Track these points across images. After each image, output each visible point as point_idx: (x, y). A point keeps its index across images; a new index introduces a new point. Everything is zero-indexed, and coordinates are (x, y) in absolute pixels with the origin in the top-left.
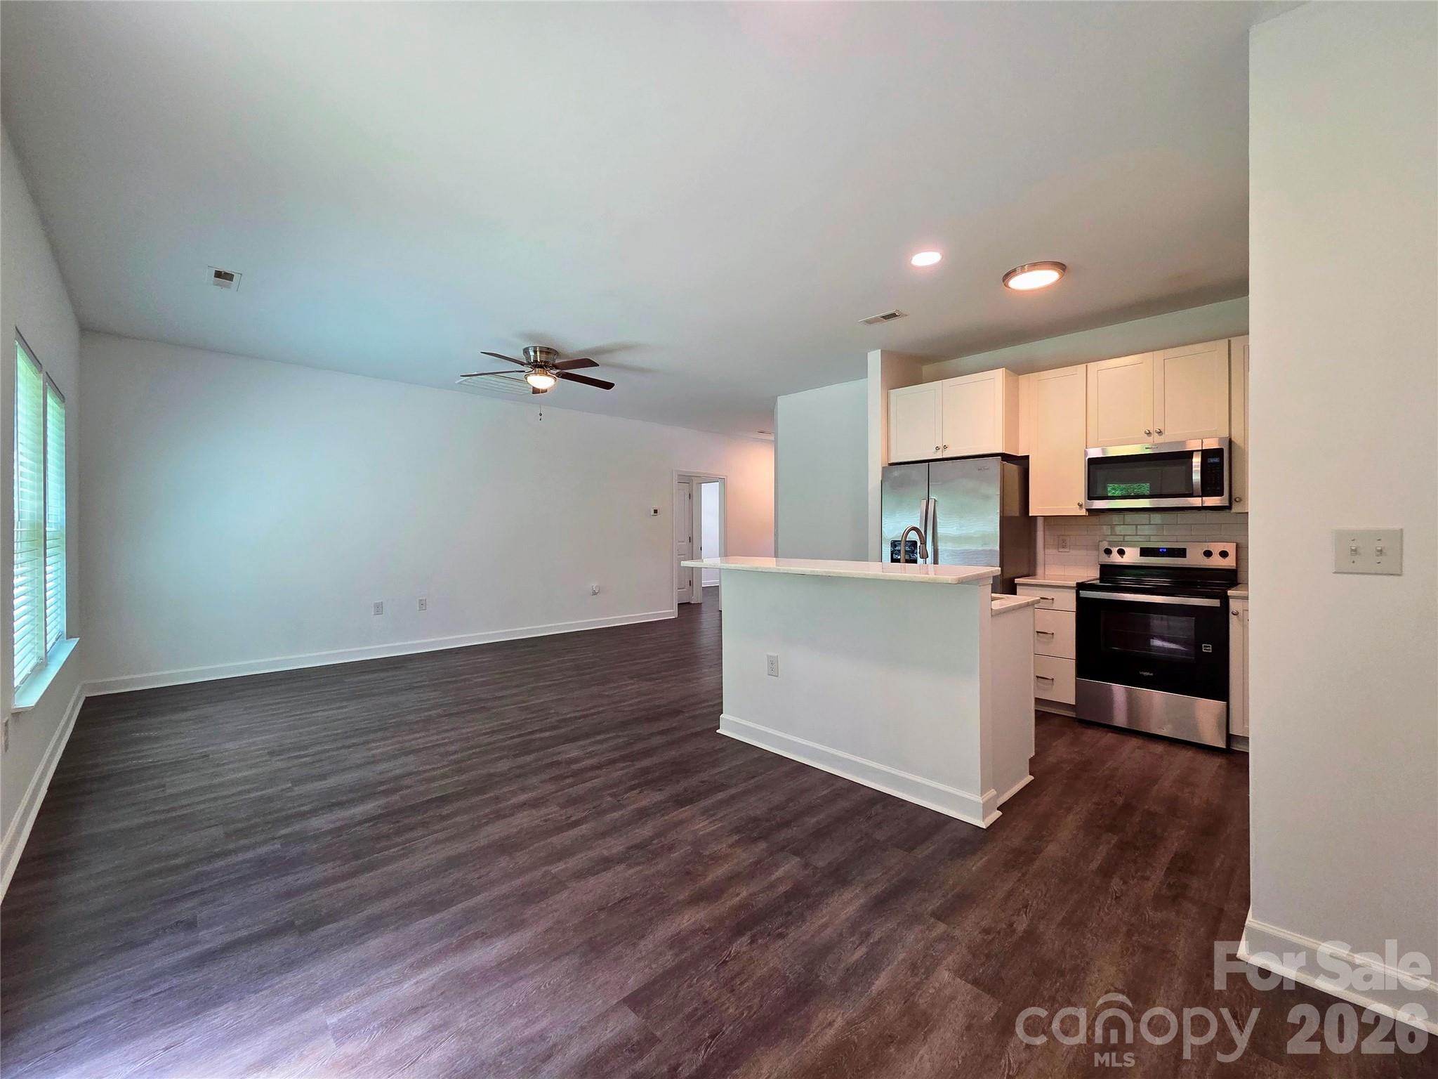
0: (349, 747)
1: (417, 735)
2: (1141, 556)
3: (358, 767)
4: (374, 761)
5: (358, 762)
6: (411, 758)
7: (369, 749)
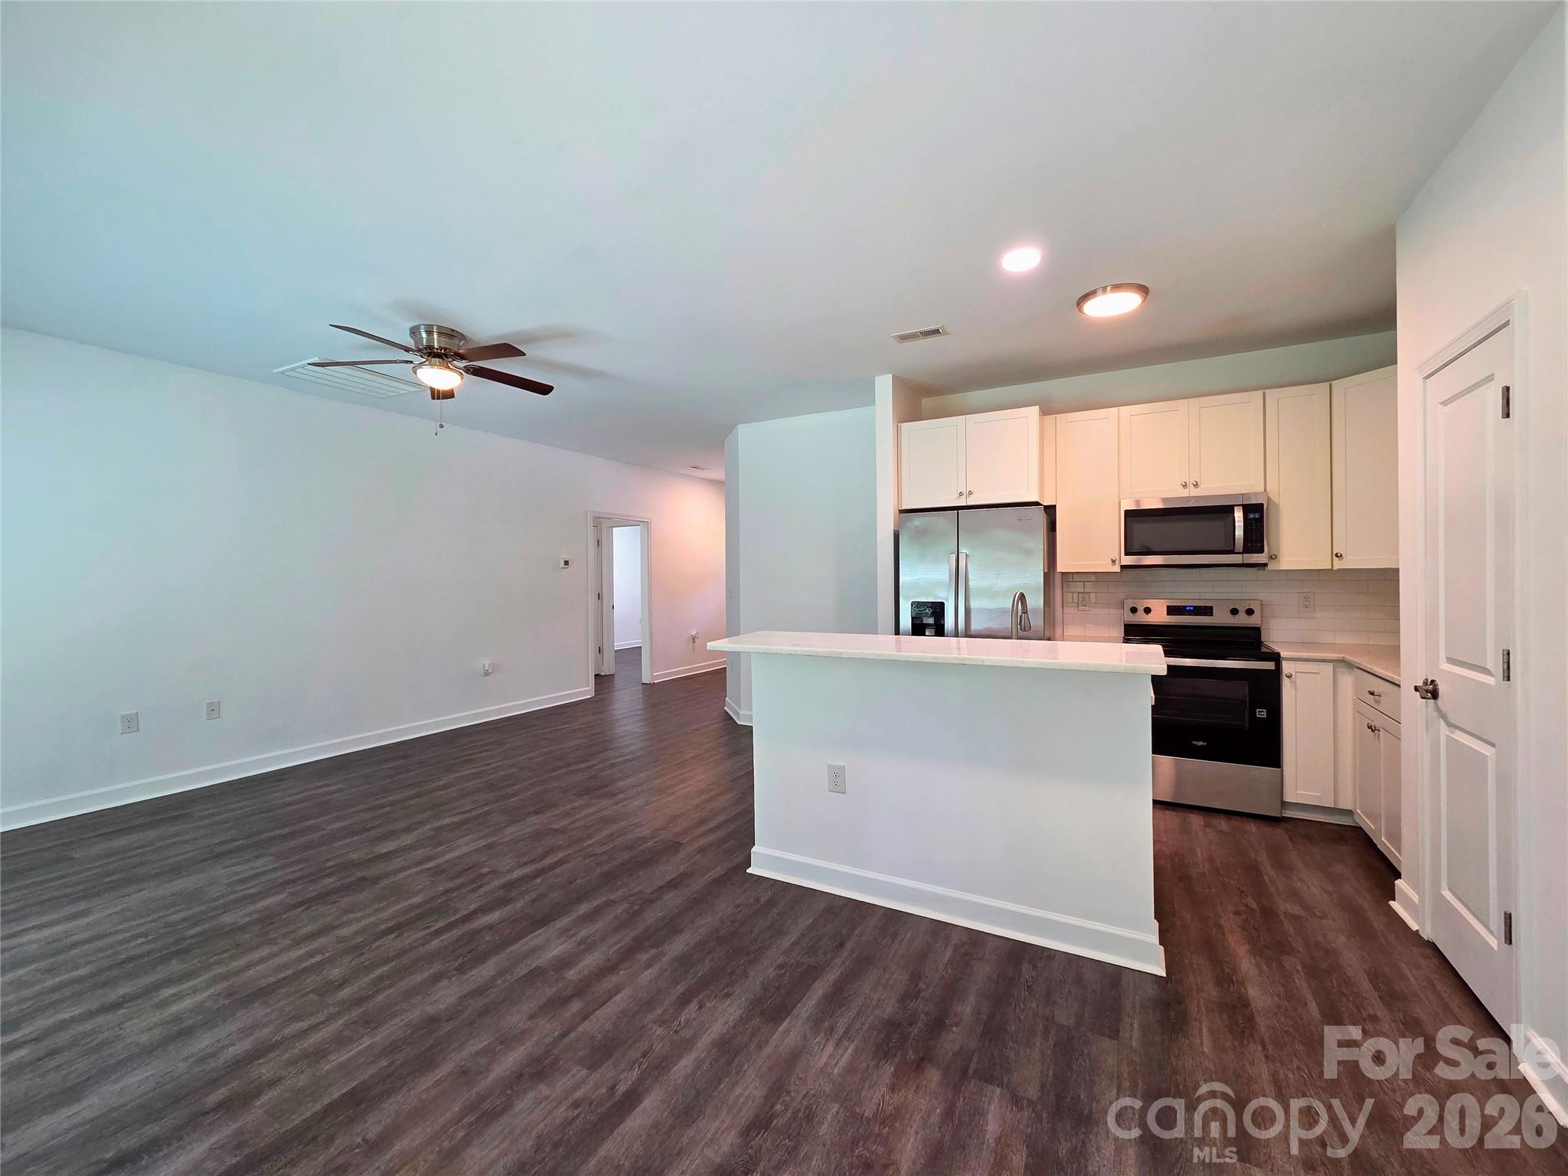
0: (115, 1006)
1: (256, 955)
2: (1168, 614)
3: (149, 1051)
4: (180, 1032)
5: (145, 1038)
6: (258, 1011)
7: (163, 1004)
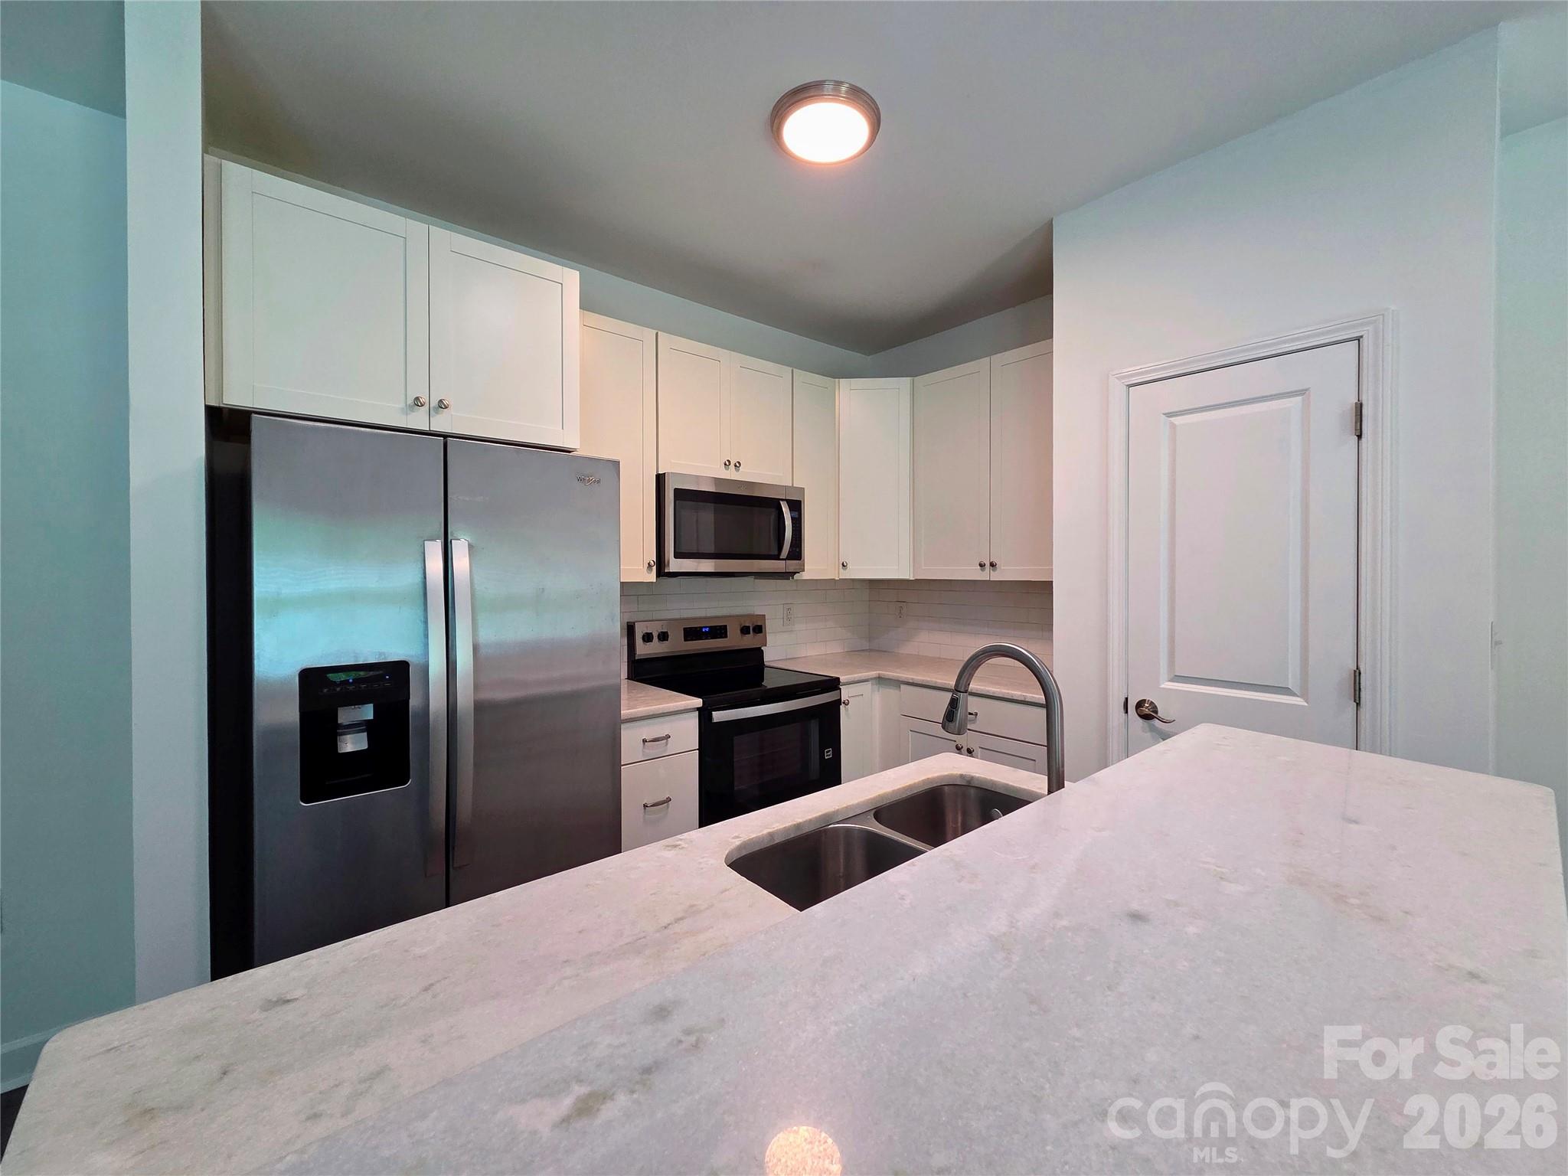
2: (686, 640)
